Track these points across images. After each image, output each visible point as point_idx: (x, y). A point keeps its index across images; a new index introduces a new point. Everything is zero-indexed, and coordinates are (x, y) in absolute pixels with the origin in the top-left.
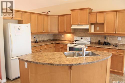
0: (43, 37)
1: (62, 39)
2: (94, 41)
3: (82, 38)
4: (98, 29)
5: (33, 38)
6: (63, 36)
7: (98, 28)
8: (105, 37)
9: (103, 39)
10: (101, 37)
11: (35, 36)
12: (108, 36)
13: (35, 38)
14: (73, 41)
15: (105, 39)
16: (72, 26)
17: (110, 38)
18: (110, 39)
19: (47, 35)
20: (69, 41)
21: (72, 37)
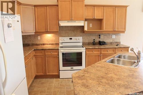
1: (38, 43)
2: (87, 41)
3: (71, 39)
4: (91, 27)
6: (39, 38)
7: (91, 25)
9: (97, 38)
10: (95, 36)
14: (58, 44)
18: (104, 38)
20: (50, 44)
21: (54, 38)
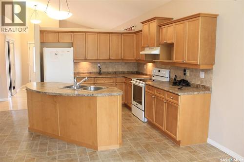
0: (116, 67)
1: (144, 72)
5: (97, 68)
6: (145, 66)
8: (185, 71)
11: (99, 65)
12: (189, 69)
13: (99, 67)
15: (185, 74)
16: (146, 49)
17: (192, 73)
18: (191, 75)
19: (123, 64)
